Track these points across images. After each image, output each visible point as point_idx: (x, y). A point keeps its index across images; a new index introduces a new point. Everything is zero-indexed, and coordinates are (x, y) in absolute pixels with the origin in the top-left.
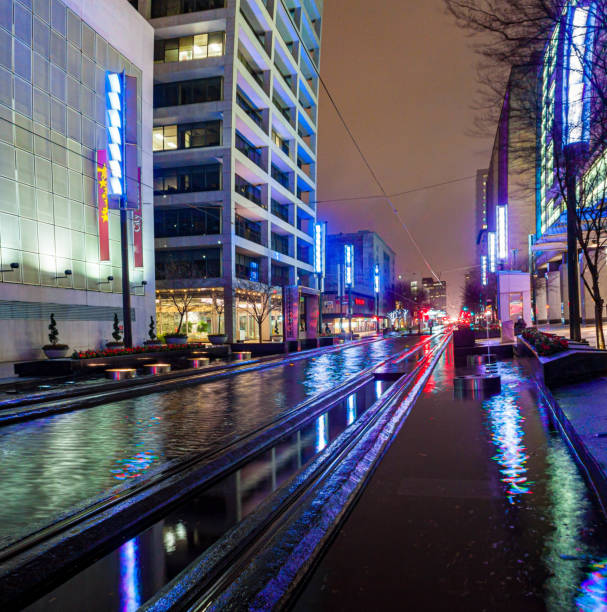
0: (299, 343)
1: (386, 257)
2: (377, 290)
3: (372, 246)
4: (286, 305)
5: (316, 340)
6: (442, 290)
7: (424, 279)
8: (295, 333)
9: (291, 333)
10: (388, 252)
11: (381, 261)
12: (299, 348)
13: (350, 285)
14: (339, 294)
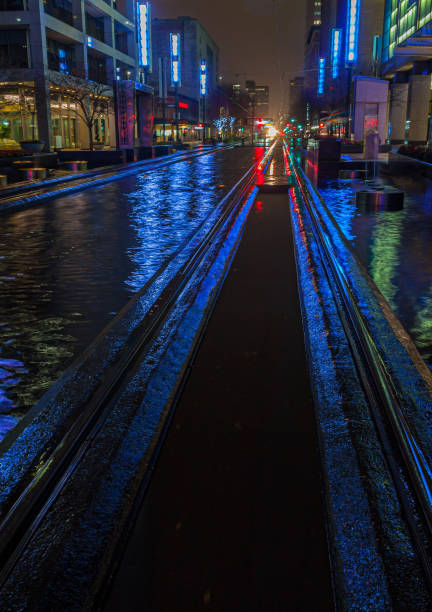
0: (136, 152)
1: (210, 52)
2: (203, 91)
3: (194, 37)
4: (118, 104)
5: (151, 148)
6: (265, 96)
7: (247, 82)
8: (131, 139)
9: (125, 139)
10: (211, 46)
11: (205, 55)
12: (135, 158)
13: (176, 84)
14: (161, 95)
